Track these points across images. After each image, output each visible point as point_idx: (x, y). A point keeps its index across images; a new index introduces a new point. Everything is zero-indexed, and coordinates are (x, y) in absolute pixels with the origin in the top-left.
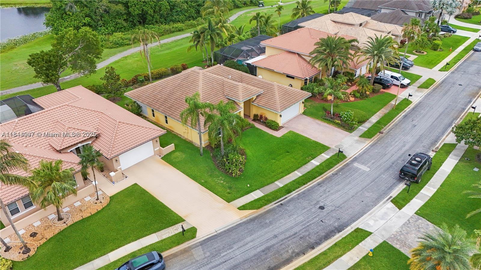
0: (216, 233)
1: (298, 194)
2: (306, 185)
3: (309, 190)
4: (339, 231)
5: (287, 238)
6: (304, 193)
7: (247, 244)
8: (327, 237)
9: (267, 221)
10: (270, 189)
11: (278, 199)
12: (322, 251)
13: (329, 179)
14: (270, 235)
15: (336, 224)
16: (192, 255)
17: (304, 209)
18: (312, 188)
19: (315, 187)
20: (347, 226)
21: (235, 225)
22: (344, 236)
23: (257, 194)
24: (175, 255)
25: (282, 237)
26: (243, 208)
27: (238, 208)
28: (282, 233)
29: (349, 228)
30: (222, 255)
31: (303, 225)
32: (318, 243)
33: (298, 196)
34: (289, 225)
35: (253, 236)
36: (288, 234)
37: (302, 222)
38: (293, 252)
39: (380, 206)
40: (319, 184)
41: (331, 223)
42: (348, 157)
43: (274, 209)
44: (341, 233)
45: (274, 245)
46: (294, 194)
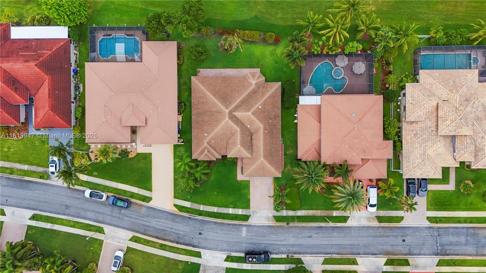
0: (156, 208)
1: (202, 219)
2: (210, 218)
3: (208, 221)
4: (193, 247)
5: (174, 232)
6: (204, 221)
7: (160, 222)
8: (186, 245)
9: (177, 220)
10: (196, 206)
11: (192, 214)
12: (178, 247)
13: (223, 224)
14: (171, 226)
15: (196, 244)
16: (141, 209)
17: (194, 228)
18: (211, 222)
19: (212, 222)
20: (198, 248)
21: (165, 210)
22: (192, 250)
23: (187, 204)
24: (136, 204)
25: (173, 230)
26: (176, 206)
27: (174, 204)
28: (175, 229)
29: (198, 249)
30: (149, 218)
31: (185, 233)
32: (181, 244)
33: (200, 221)
34: (181, 229)
35: (165, 221)
36: (177, 232)
37: (186, 232)
38: (170, 239)
39: (221, 253)
40: (215, 223)
41: (195, 242)
42: (248, 222)
43: (184, 217)
44: (193, 248)
45: (167, 231)
46: (200, 218)
